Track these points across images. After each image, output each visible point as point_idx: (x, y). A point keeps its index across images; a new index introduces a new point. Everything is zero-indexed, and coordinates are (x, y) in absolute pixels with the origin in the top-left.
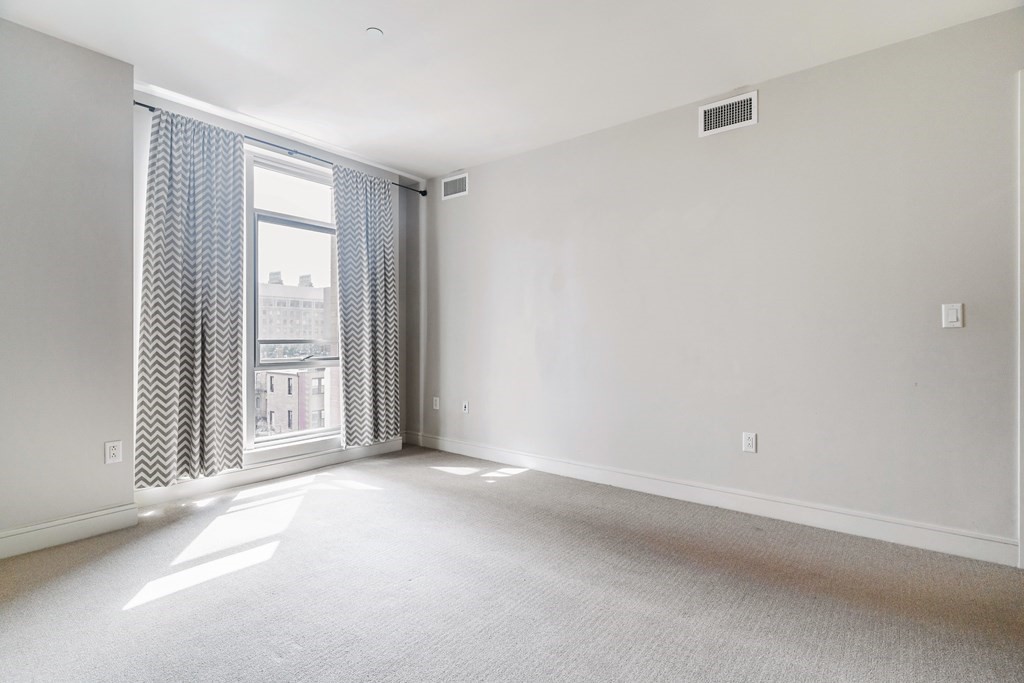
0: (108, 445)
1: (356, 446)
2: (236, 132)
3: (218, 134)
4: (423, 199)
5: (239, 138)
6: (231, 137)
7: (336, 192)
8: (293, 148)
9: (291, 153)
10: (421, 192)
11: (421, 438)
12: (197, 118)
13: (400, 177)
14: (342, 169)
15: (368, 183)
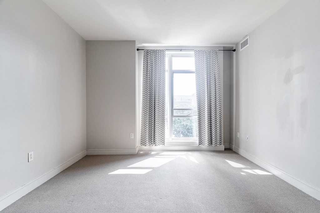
0: (131, 134)
1: (203, 146)
2: (163, 49)
3: (159, 51)
4: (234, 53)
5: (164, 51)
6: (162, 51)
7: (196, 59)
8: (181, 49)
9: (181, 50)
10: (233, 50)
11: (233, 148)
12: (153, 49)
13: (224, 47)
14: (197, 51)
15: (208, 53)
